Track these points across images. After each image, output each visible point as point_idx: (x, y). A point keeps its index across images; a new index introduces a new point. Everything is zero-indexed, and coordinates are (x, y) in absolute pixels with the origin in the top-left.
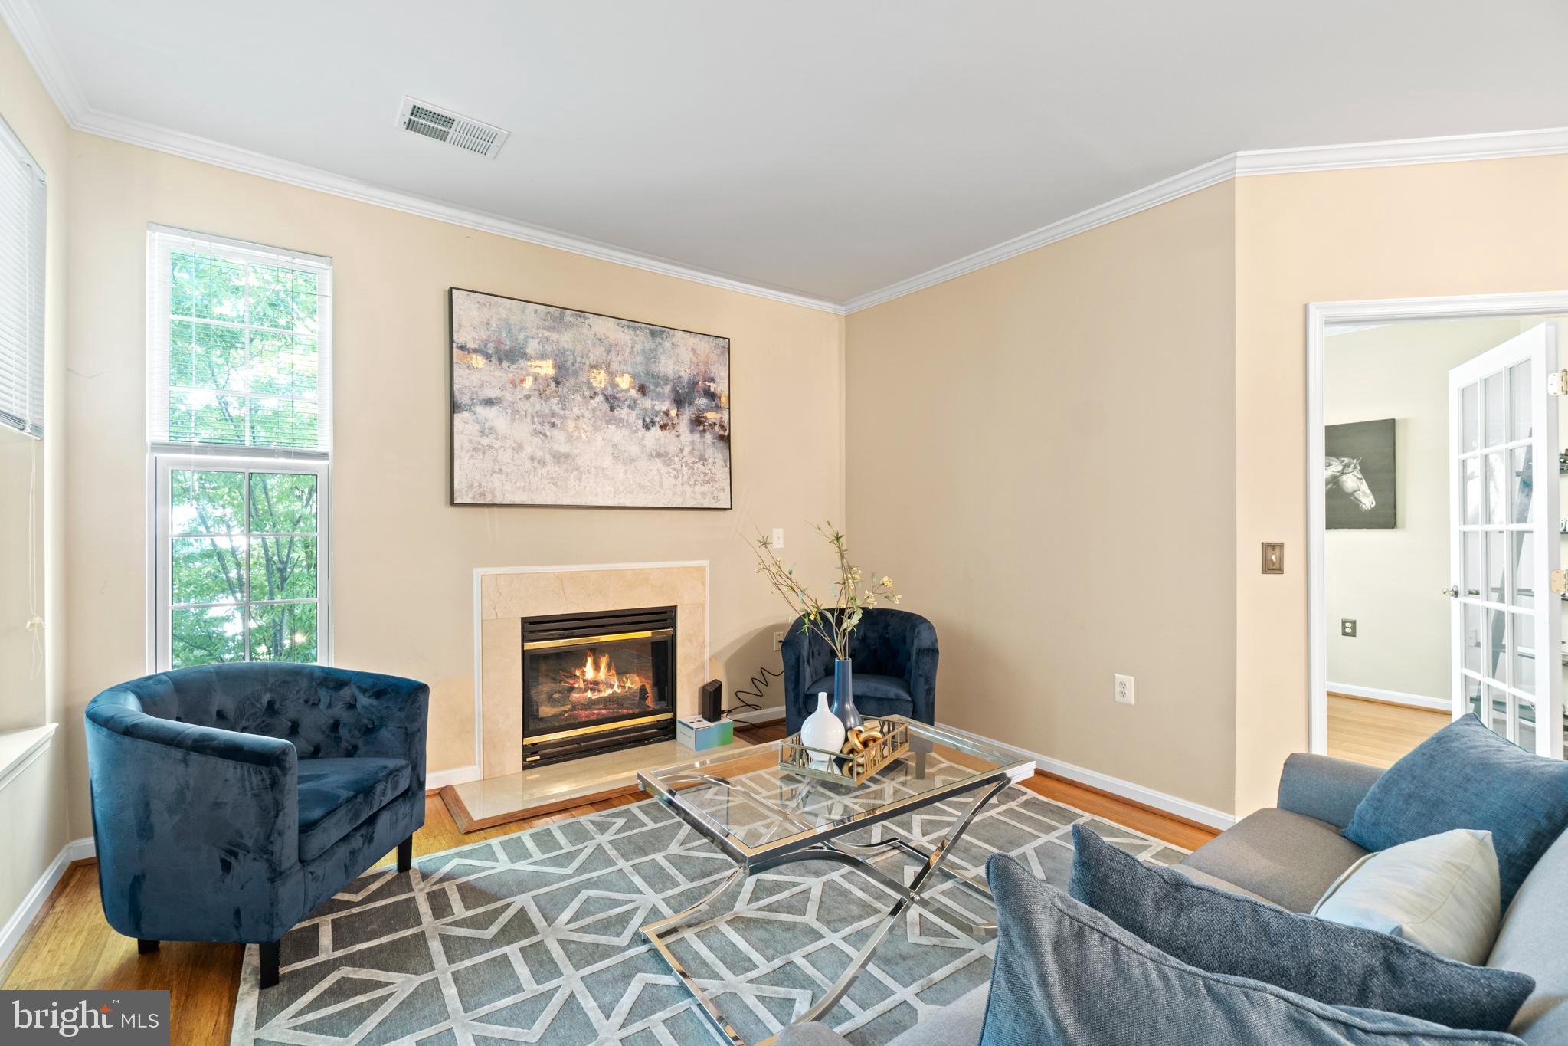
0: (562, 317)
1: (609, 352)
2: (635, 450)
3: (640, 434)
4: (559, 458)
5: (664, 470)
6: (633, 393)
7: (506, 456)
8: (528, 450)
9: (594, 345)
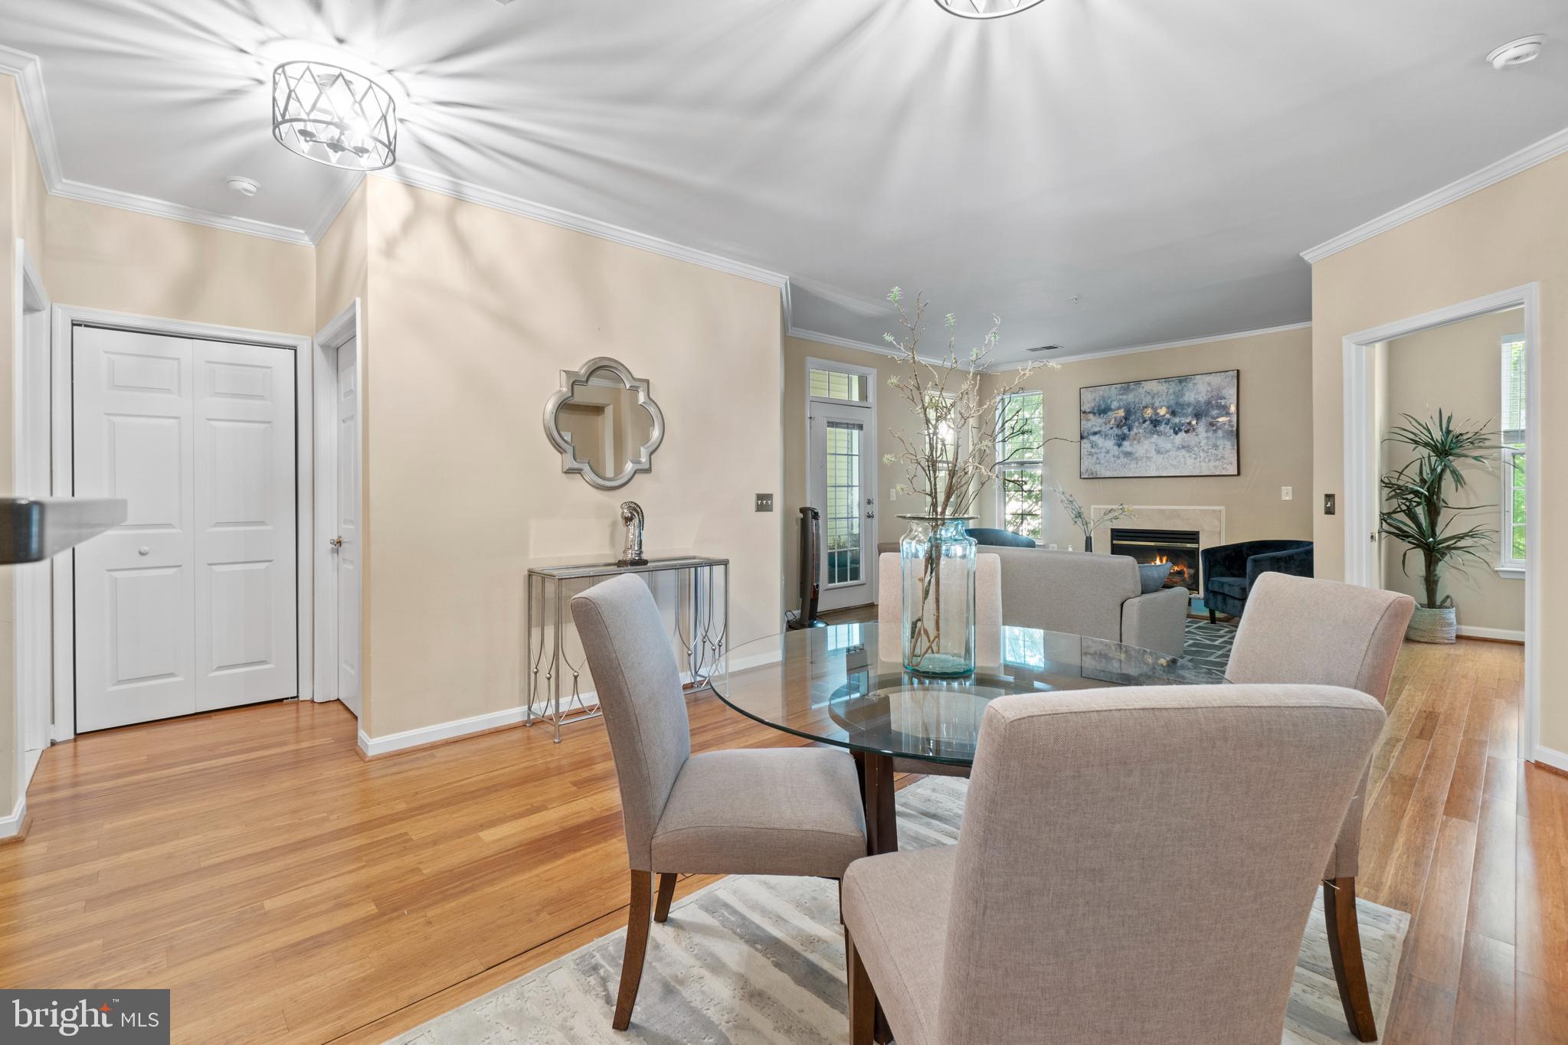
0: (1128, 387)
1: (1153, 398)
2: (1168, 446)
3: (1172, 437)
4: (1128, 454)
5: (1187, 455)
6: (1168, 416)
7: (1102, 456)
8: (1112, 453)
9: (1145, 396)
